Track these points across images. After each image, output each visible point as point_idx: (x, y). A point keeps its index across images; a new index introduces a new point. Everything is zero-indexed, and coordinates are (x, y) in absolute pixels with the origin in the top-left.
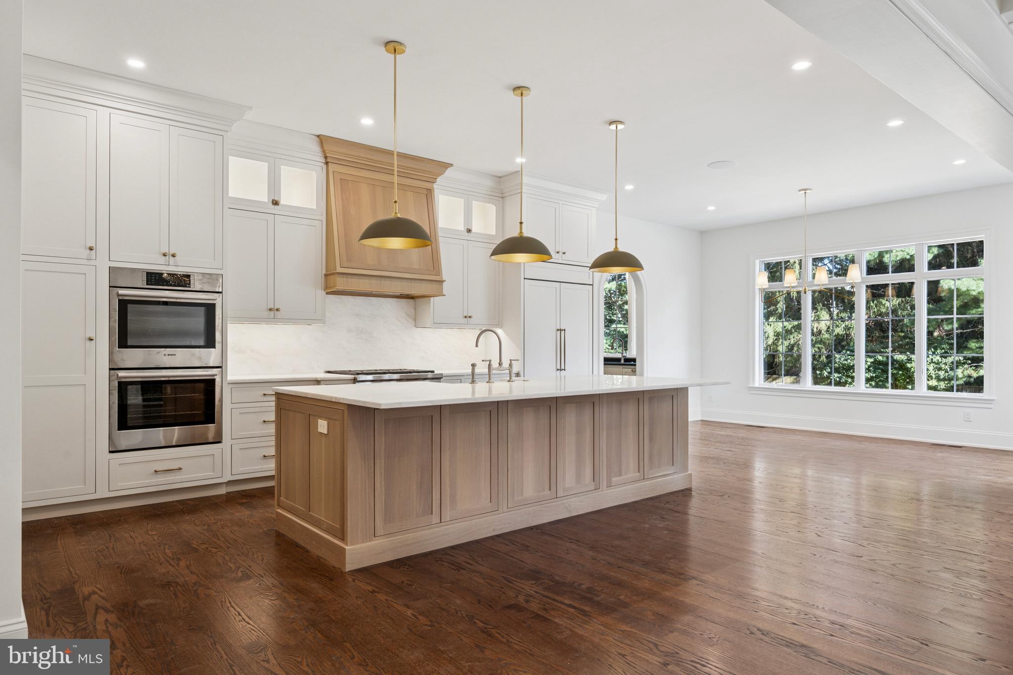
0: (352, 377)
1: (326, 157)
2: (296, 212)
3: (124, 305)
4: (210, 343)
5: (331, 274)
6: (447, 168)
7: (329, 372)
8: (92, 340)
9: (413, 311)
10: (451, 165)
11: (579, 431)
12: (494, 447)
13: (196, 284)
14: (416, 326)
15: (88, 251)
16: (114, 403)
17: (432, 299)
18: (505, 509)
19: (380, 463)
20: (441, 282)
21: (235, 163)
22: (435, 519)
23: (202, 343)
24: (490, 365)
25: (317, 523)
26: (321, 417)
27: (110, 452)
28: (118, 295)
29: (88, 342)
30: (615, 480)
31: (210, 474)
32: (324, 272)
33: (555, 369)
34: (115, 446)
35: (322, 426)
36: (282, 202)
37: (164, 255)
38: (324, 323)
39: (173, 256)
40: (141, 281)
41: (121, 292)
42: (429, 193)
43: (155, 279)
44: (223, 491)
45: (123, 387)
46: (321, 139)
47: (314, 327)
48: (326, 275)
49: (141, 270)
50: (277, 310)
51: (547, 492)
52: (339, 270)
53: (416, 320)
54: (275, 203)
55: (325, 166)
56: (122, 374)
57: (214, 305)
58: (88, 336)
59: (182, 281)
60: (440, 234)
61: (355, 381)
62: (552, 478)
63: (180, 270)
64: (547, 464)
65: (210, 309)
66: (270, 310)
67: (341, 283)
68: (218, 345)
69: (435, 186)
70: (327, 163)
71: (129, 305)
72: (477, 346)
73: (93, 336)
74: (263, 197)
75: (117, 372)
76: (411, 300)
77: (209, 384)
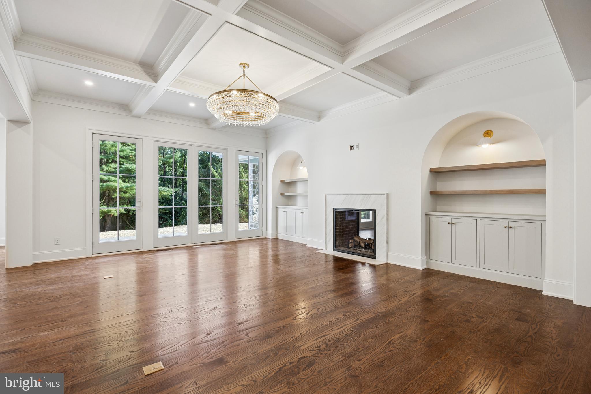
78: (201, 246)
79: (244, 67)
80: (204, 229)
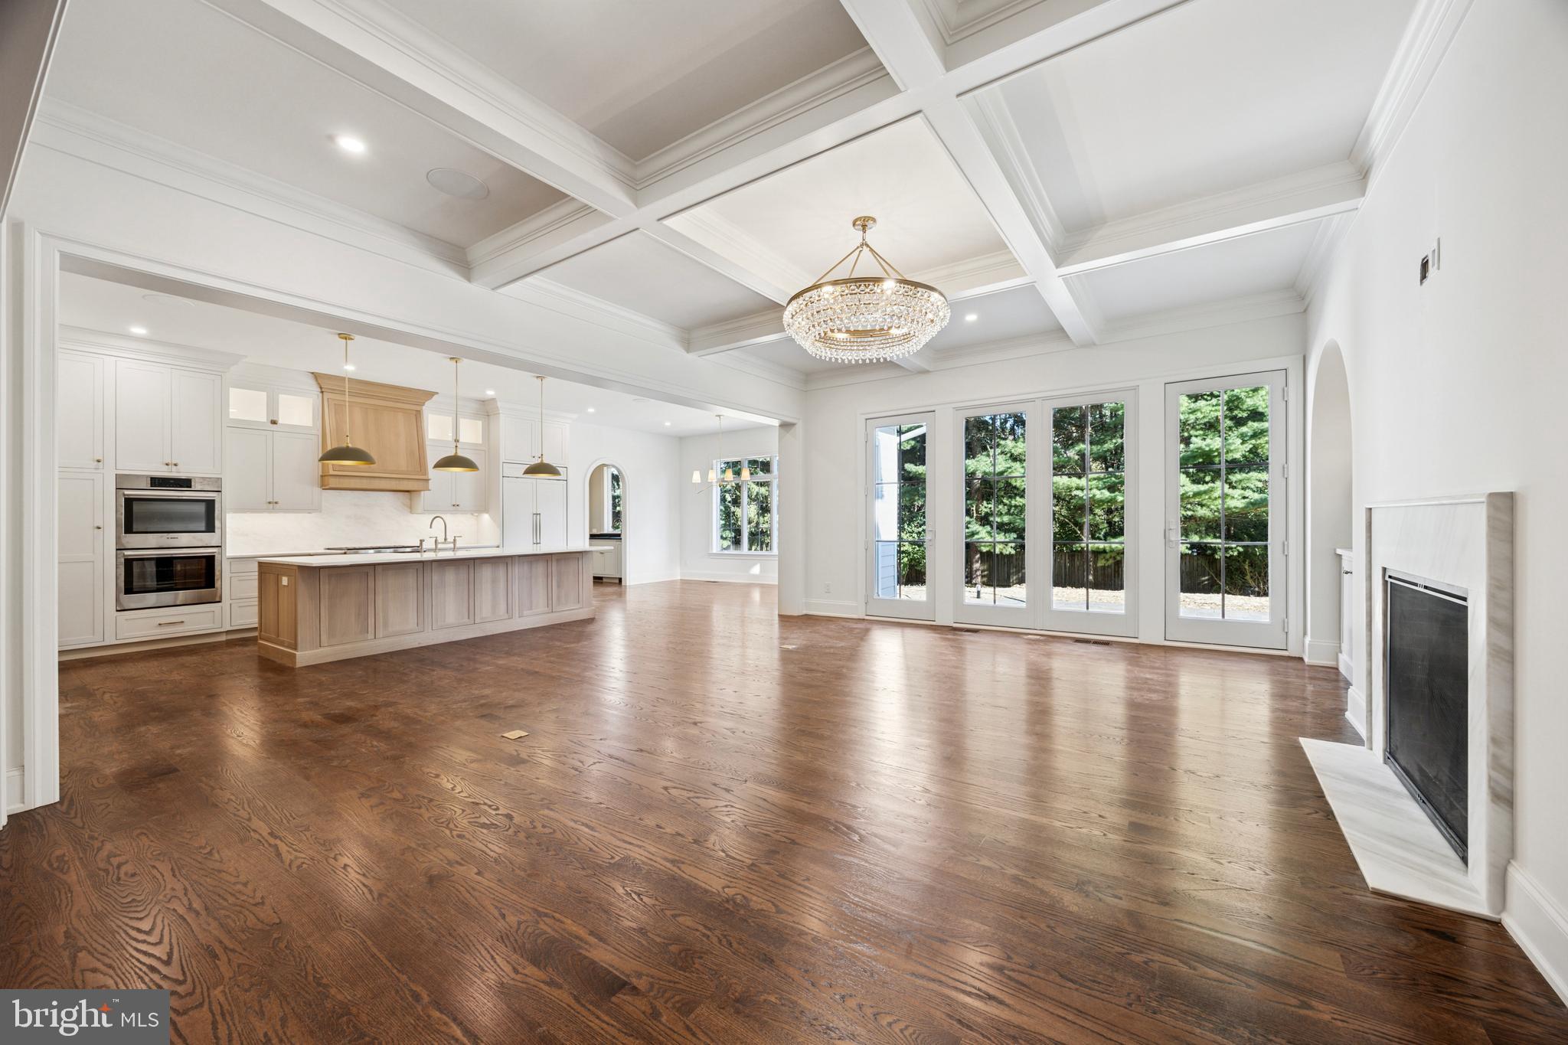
0: (343, 551)
1: (321, 388)
2: (293, 430)
3: (129, 502)
4: (210, 528)
5: (325, 476)
6: (433, 395)
7: (328, 549)
8: (100, 528)
9: (408, 501)
10: (437, 393)
11: (494, 581)
12: (421, 592)
13: (196, 486)
14: (411, 512)
15: (96, 463)
16: (120, 575)
17: (422, 492)
18: (430, 630)
19: (325, 603)
20: (428, 480)
21: (234, 393)
22: (371, 636)
23: (203, 529)
24: (436, 541)
25: (282, 644)
26: (285, 575)
27: (117, 611)
28: (124, 495)
29: (96, 530)
30: (525, 613)
31: (211, 625)
32: (320, 473)
33: (532, 543)
34: (123, 606)
35: (285, 581)
36: (280, 421)
37: (167, 464)
38: (321, 512)
39: (176, 465)
40: (146, 484)
41: (127, 492)
42: (418, 414)
43: (157, 482)
44: (223, 638)
45: (129, 563)
46: (316, 376)
47: (313, 514)
48: (322, 476)
49: (147, 476)
50: (276, 503)
51: (466, 620)
52: (331, 472)
53: (411, 508)
54: (274, 422)
55: (321, 394)
56: (127, 553)
57: (214, 500)
58: (96, 525)
59: (185, 483)
60: (427, 443)
61: (345, 553)
62: (471, 611)
63: (183, 475)
64: (466, 605)
65: (210, 505)
66: (270, 503)
67: (333, 482)
68: (217, 530)
69: (424, 407)
70: (322, 392)
71: (134, 502)
72: (431, 527)
73: (101, 525)
74: (262, 417)
75: (124, 551)
76: (407, 493)
77: (210, 560)
78: (1051, 639)
79: (864, 227)
80: (1070, 598)
